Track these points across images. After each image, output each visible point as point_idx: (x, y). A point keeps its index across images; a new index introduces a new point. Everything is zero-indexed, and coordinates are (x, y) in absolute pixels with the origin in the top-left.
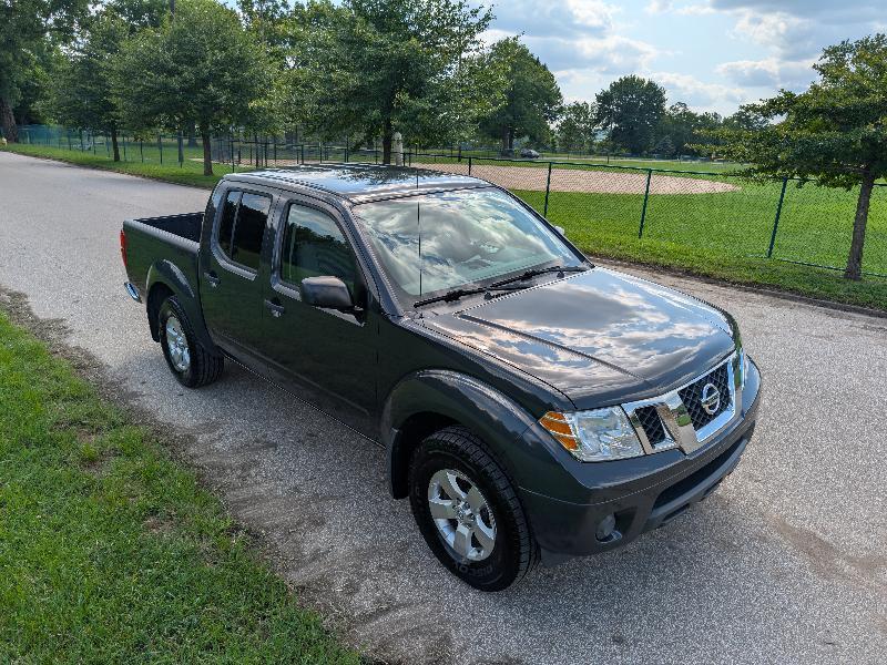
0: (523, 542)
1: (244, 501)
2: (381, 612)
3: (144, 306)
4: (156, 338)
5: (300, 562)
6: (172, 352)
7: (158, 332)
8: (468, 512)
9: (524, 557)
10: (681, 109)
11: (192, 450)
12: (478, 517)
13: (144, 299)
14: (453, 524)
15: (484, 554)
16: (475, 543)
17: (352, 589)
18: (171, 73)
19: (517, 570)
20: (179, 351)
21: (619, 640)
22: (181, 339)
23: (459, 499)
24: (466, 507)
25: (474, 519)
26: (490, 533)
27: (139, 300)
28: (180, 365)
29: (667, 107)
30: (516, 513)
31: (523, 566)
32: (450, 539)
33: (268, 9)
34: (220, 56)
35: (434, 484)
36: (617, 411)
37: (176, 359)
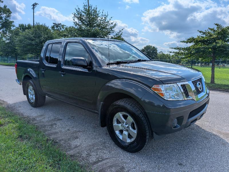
0: (147, 132)
1: (52, 133)
2: (99, 161)
3: (22, 86)
4: (25, 94)
5: (70, 149)
6: (30, 97)
7: (26, 93)
8: (127, 126)
9: (147, 137)
10: (161, 53)
11: (35, 122)
12: (130, 127)
13: (22, 84)
14: (121, 132)
15: (133, 140)
16: (130, 136)
17: (89, 155)
18: (32, 40)
19: (145, 142)
20: (32, 96)
21: (181, 164)
22: (33, 92)
23: (123, 122)
24: (126, 124)
25: (129, 128)
26: (135, 132)
27: (20, 84)
28: (32, 101)
29: (158, 52)
30: (145, 121)
31: (147, 140)
32: (121, 137)
33: (59, 29)
34: (46, 36)
35: (115, 119)
36: (175, 85)
37: (31, 99)
